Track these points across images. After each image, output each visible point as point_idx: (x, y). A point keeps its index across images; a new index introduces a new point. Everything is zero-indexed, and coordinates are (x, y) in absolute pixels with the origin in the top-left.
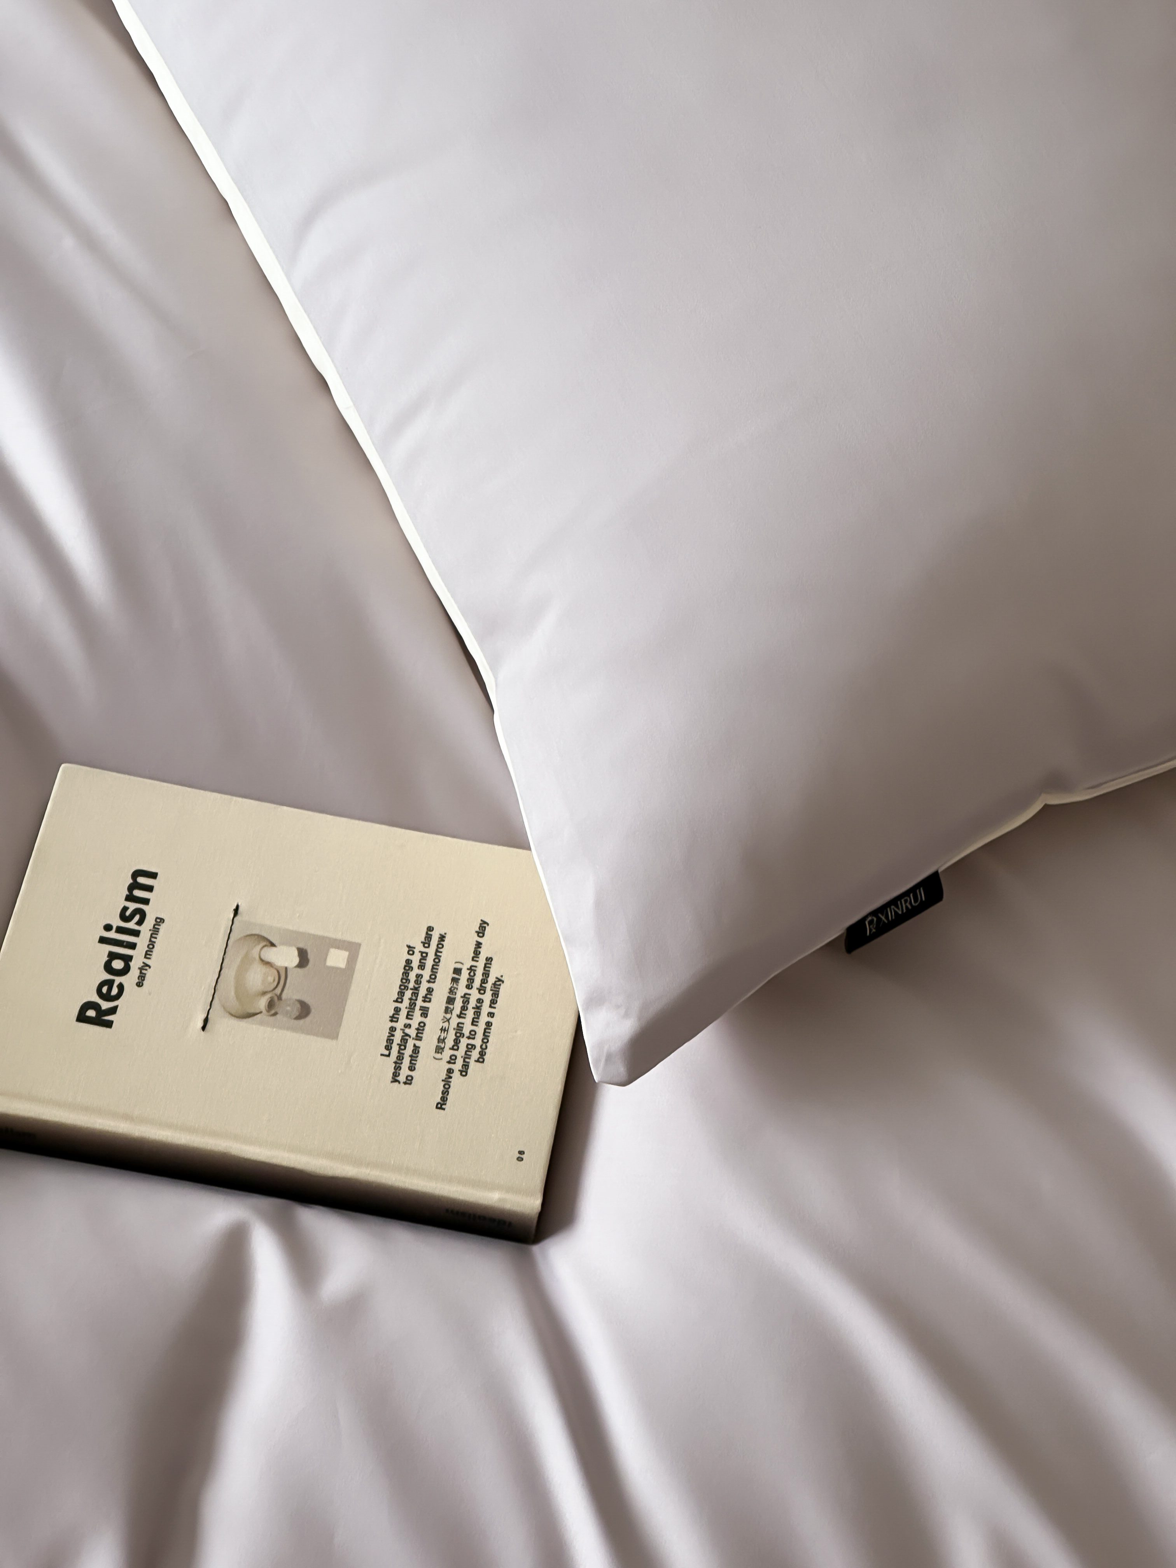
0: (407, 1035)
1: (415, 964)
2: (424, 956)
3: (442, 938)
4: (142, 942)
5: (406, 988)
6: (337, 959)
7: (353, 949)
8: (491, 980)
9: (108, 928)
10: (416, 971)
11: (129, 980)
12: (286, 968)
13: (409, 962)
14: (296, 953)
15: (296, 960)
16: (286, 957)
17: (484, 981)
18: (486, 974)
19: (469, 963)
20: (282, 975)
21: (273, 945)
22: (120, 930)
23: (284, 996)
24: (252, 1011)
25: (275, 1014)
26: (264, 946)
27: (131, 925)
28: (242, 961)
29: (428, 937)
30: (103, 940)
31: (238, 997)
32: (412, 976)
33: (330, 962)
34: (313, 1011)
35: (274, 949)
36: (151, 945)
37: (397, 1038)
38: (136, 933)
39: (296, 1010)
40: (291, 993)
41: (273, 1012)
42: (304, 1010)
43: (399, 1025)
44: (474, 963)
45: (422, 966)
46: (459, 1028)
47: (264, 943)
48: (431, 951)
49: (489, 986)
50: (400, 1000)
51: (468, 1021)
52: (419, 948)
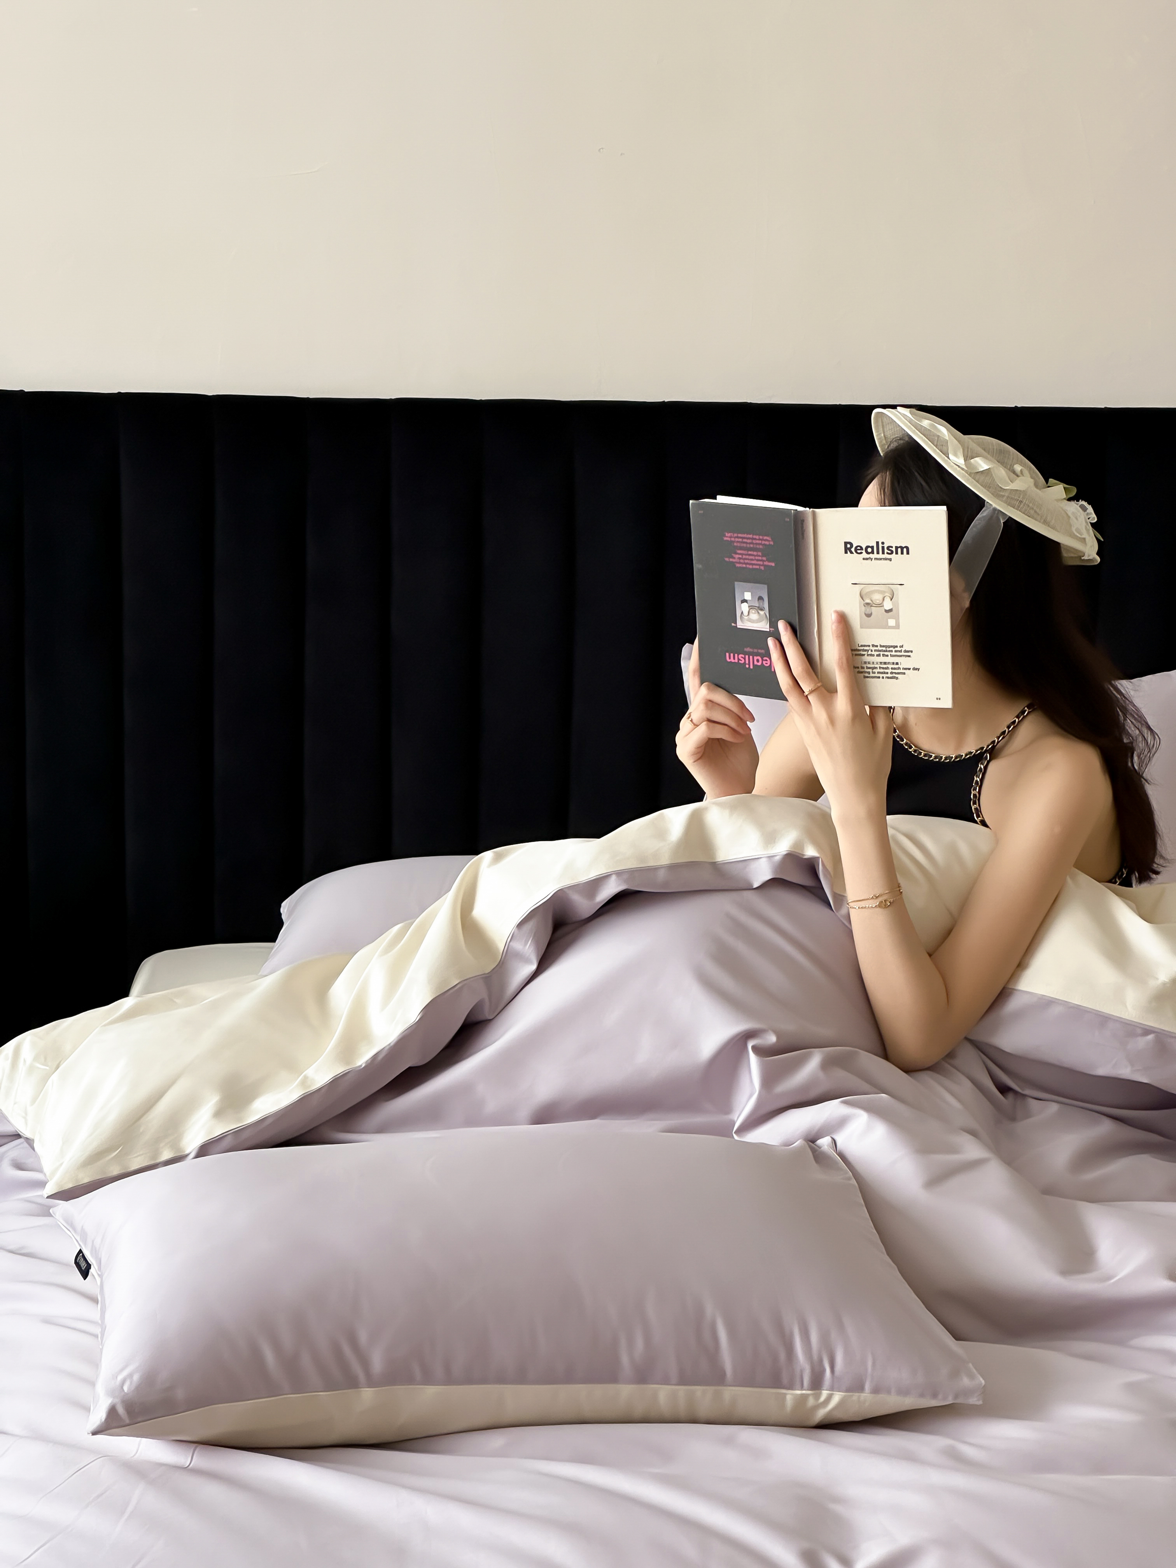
0: (868, 651)
1: (896, 649)
2: (901, 651)
3: (909, 656)
4: (881, 556)
5: (886, 648)
6: (892, 622)
7: (897, 626)
8: (897, 676)
9: (883, 543)
10: (894, 650)
11: (865, 555)
12: (883, 606)
13: (897, 647)
14: (891, 608)
15: (887, 609)
16: (888, 605)
17: (895, 673)
18: (898, 673)
19: (901, 667)
20: (880, 605)
21: (891, 600)
22: (883, 548)
23: (872, 607)
24: (864, 598)
25: (865, 606)
26: (890, 597)
27: (886, 551)
28: (881, 591)
29: (908, 652)
30: (878, 543)
31: (869, 592)
32: (891, 649)
33: (889, 620)
34: (869, 618)
35: (890, 600)
36: (881, 559)
37: (865, 648)
38: (883, 553)
39: (868, 612)
40: (874, 610)
41: (865, 605)
42: (869, 615)
43: (871, 648)
44: (902, 669)
45: (896, 651)
46: (876, 668)
47: (891, 596)
48: (903, 653)
49: (894, 675)
50: (881, 646)
51: (878, 670)
52: (903, 649)
